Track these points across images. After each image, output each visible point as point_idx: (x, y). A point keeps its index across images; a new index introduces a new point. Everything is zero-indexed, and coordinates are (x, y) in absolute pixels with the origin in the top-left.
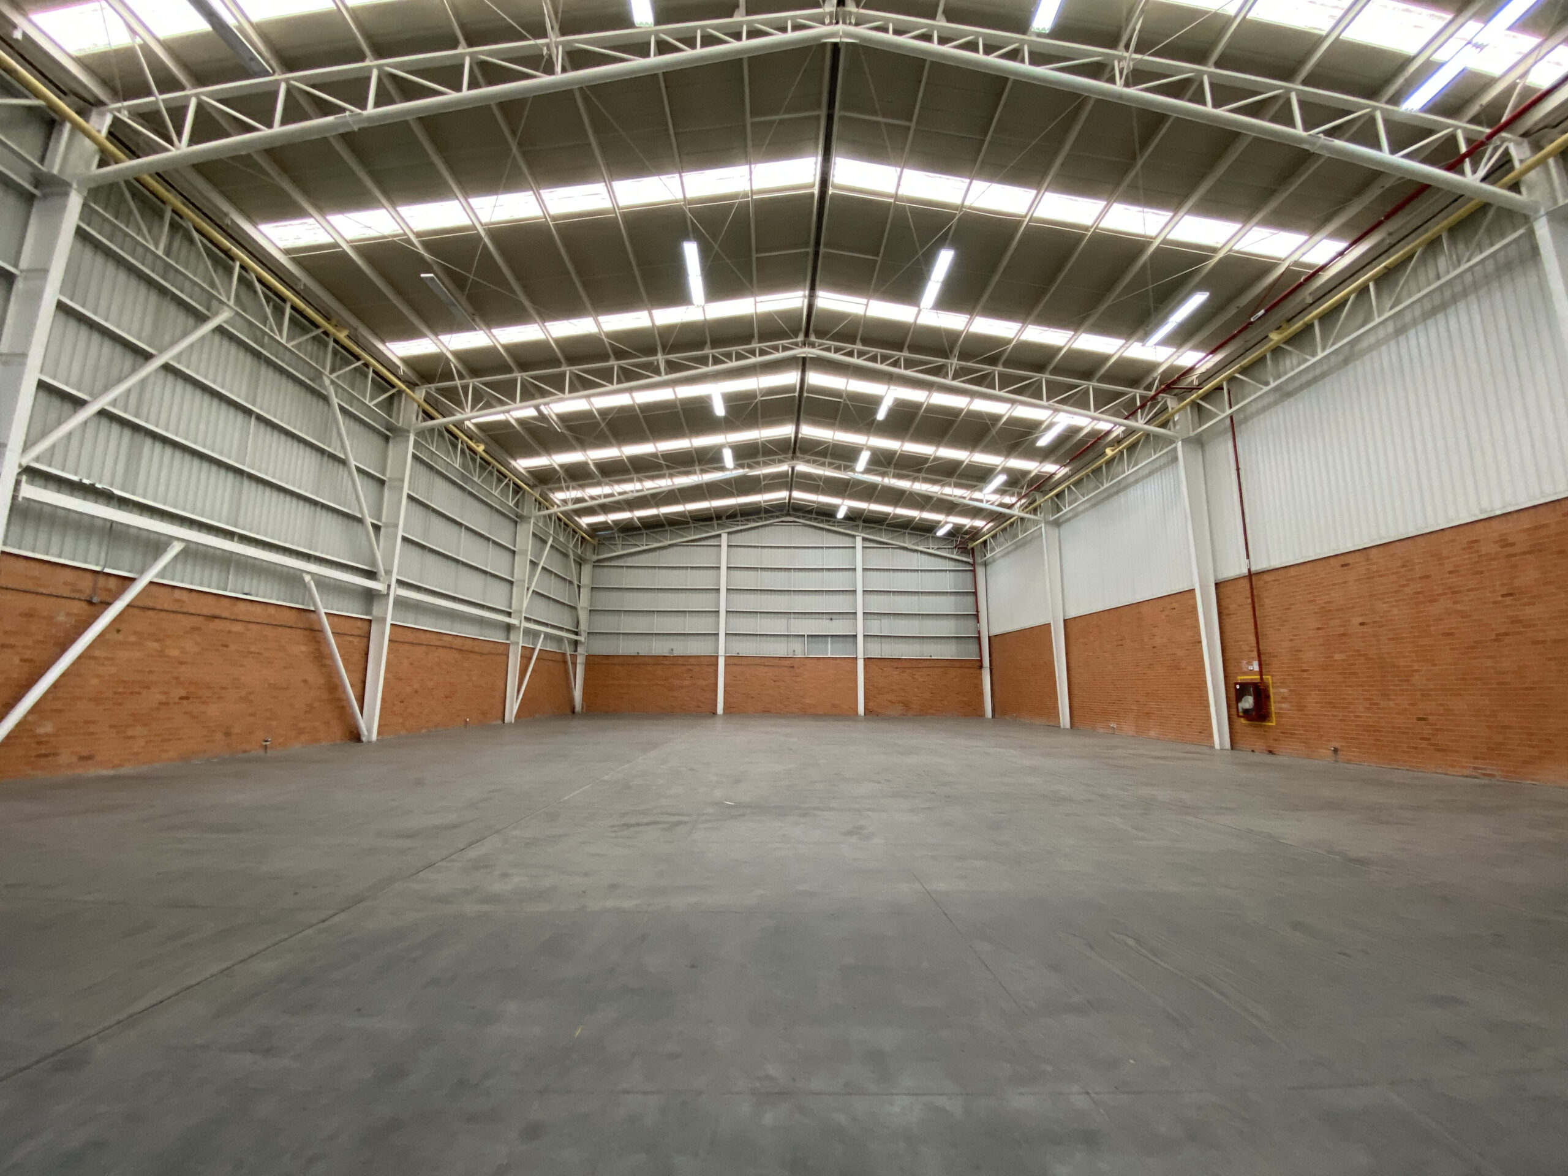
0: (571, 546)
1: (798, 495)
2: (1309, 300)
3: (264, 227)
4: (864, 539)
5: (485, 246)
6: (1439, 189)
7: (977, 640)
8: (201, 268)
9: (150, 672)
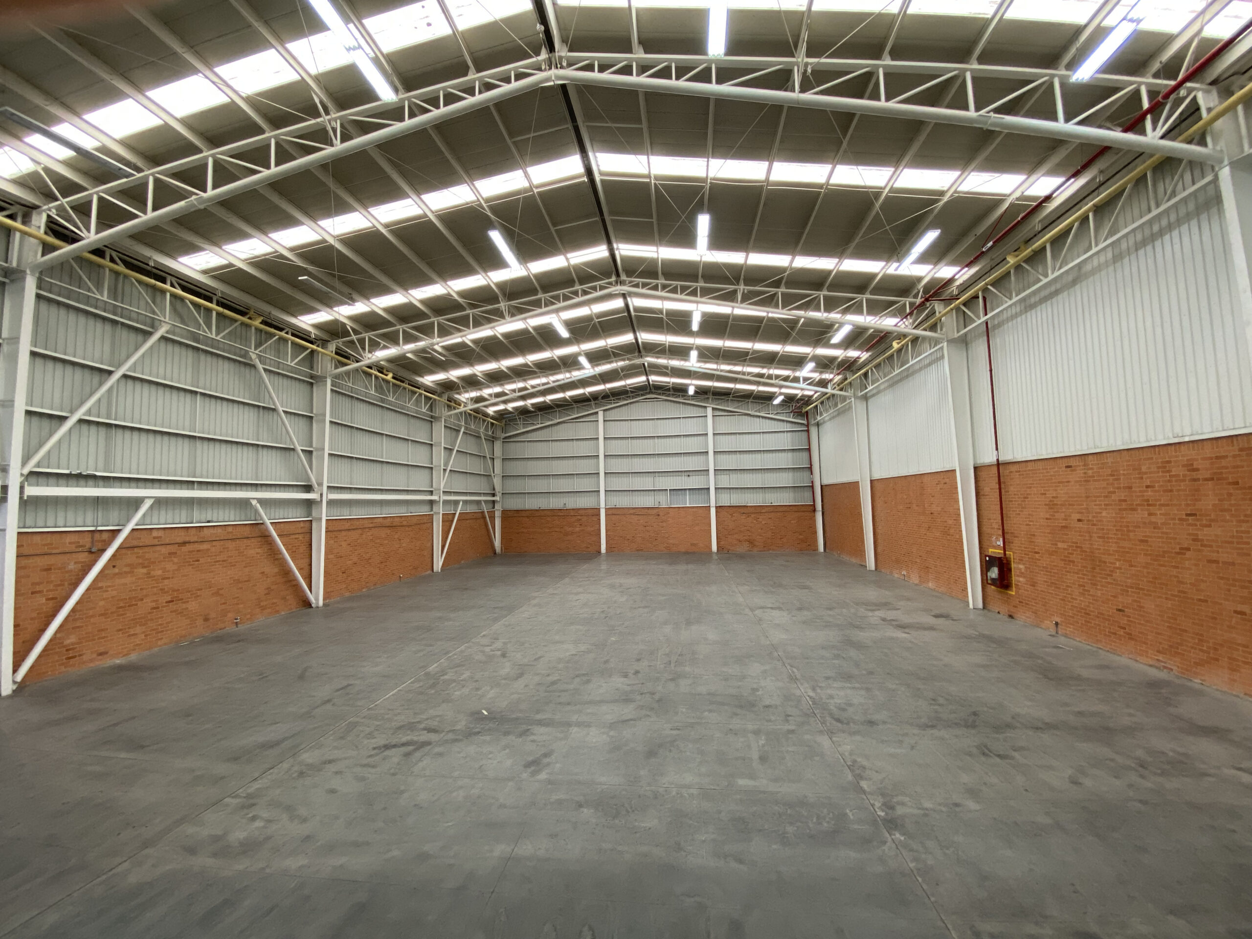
0: (482, 430)
1: (653, 378)
2: (1039, 227)
3: (181, 260)
4: (713, 409)
5: (338, 251)
6: (1119, 150)
7: (811, 489)
8: (142, 303)
9: (141, 589)
